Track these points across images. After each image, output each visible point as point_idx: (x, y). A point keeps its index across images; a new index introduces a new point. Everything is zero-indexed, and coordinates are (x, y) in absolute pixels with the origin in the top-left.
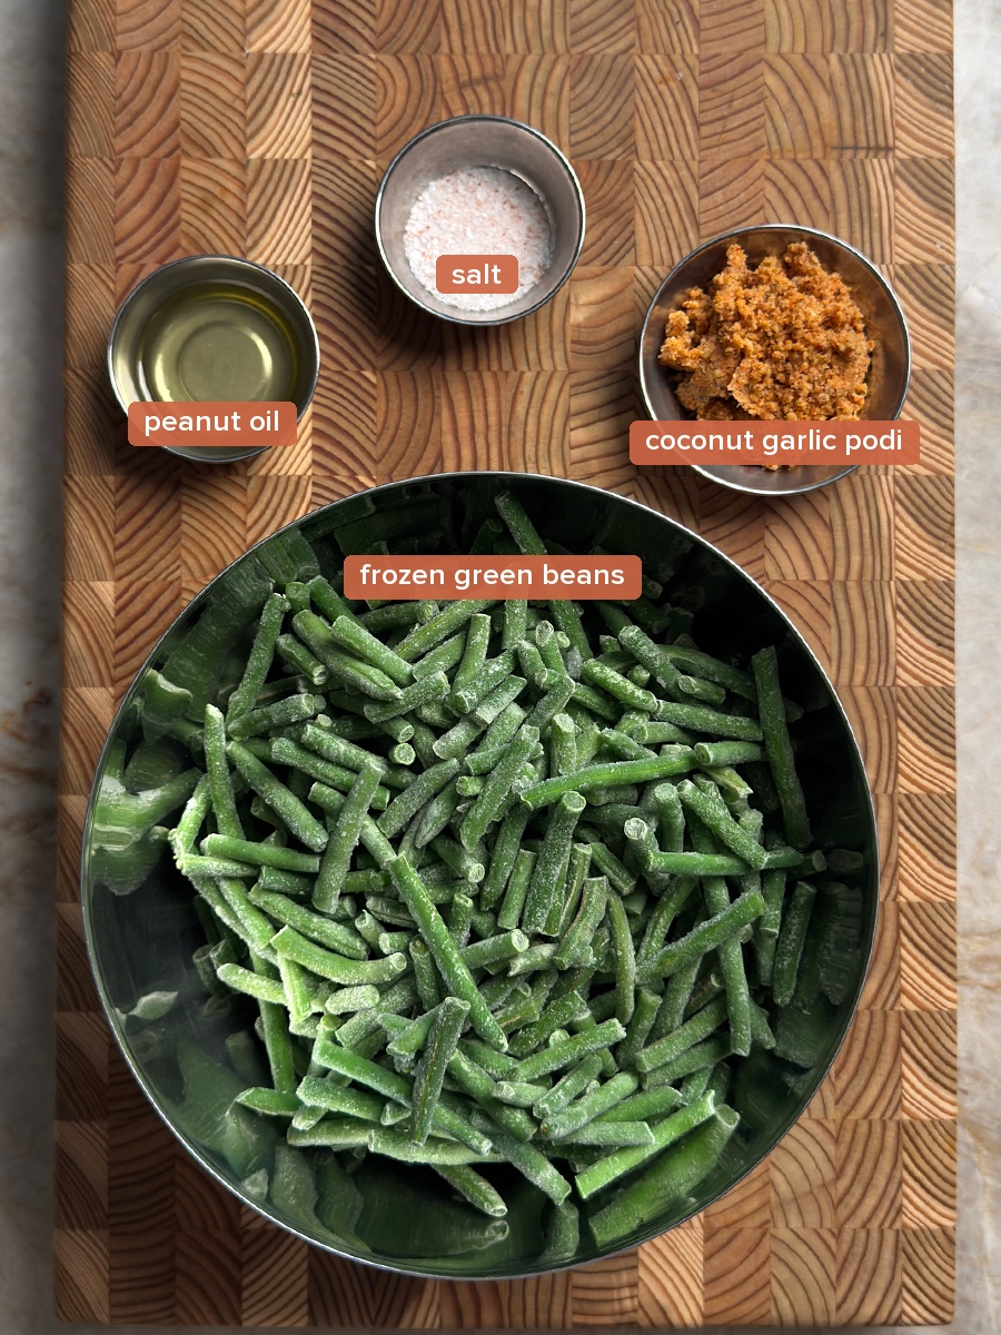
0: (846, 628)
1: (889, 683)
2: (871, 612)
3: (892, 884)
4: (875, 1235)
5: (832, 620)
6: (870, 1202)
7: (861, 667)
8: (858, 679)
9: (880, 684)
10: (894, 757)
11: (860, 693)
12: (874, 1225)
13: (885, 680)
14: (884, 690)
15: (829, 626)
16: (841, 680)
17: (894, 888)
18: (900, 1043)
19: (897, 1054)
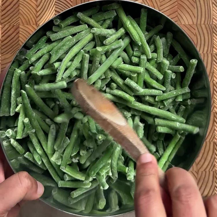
0: (199, 8)
1: (211, 24)
2: (206, 4)
3: (212, 78)
4: (208, 173)
5: (196, 7)
6: (206, 163)
7: (203, 19)
8: (203, 22)
9: (209, 23)
10: (212, 44)
11: (203, 26)
12: (207, 170)
13: (210, 23)
14: (210, 25)
15: (195, 8)
16: (198, 22)
17: (212, 79)
18: (214, 121)
19: (213, 124)
